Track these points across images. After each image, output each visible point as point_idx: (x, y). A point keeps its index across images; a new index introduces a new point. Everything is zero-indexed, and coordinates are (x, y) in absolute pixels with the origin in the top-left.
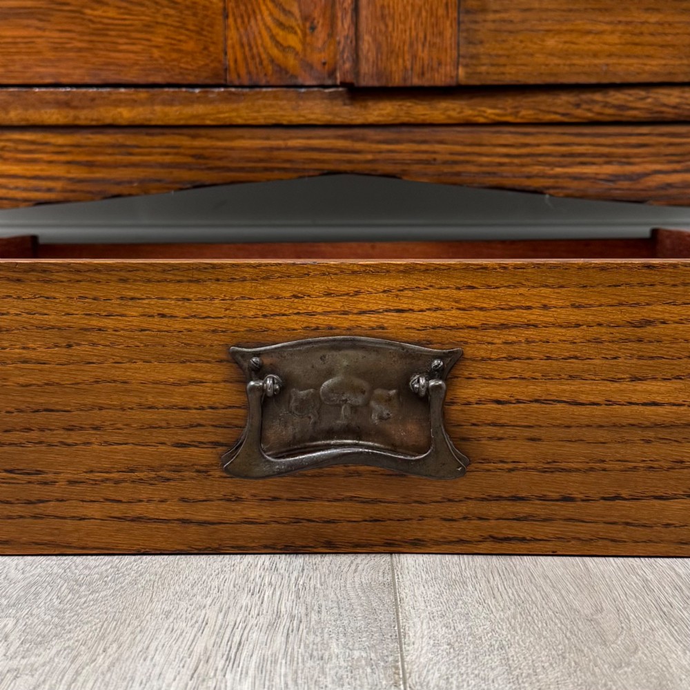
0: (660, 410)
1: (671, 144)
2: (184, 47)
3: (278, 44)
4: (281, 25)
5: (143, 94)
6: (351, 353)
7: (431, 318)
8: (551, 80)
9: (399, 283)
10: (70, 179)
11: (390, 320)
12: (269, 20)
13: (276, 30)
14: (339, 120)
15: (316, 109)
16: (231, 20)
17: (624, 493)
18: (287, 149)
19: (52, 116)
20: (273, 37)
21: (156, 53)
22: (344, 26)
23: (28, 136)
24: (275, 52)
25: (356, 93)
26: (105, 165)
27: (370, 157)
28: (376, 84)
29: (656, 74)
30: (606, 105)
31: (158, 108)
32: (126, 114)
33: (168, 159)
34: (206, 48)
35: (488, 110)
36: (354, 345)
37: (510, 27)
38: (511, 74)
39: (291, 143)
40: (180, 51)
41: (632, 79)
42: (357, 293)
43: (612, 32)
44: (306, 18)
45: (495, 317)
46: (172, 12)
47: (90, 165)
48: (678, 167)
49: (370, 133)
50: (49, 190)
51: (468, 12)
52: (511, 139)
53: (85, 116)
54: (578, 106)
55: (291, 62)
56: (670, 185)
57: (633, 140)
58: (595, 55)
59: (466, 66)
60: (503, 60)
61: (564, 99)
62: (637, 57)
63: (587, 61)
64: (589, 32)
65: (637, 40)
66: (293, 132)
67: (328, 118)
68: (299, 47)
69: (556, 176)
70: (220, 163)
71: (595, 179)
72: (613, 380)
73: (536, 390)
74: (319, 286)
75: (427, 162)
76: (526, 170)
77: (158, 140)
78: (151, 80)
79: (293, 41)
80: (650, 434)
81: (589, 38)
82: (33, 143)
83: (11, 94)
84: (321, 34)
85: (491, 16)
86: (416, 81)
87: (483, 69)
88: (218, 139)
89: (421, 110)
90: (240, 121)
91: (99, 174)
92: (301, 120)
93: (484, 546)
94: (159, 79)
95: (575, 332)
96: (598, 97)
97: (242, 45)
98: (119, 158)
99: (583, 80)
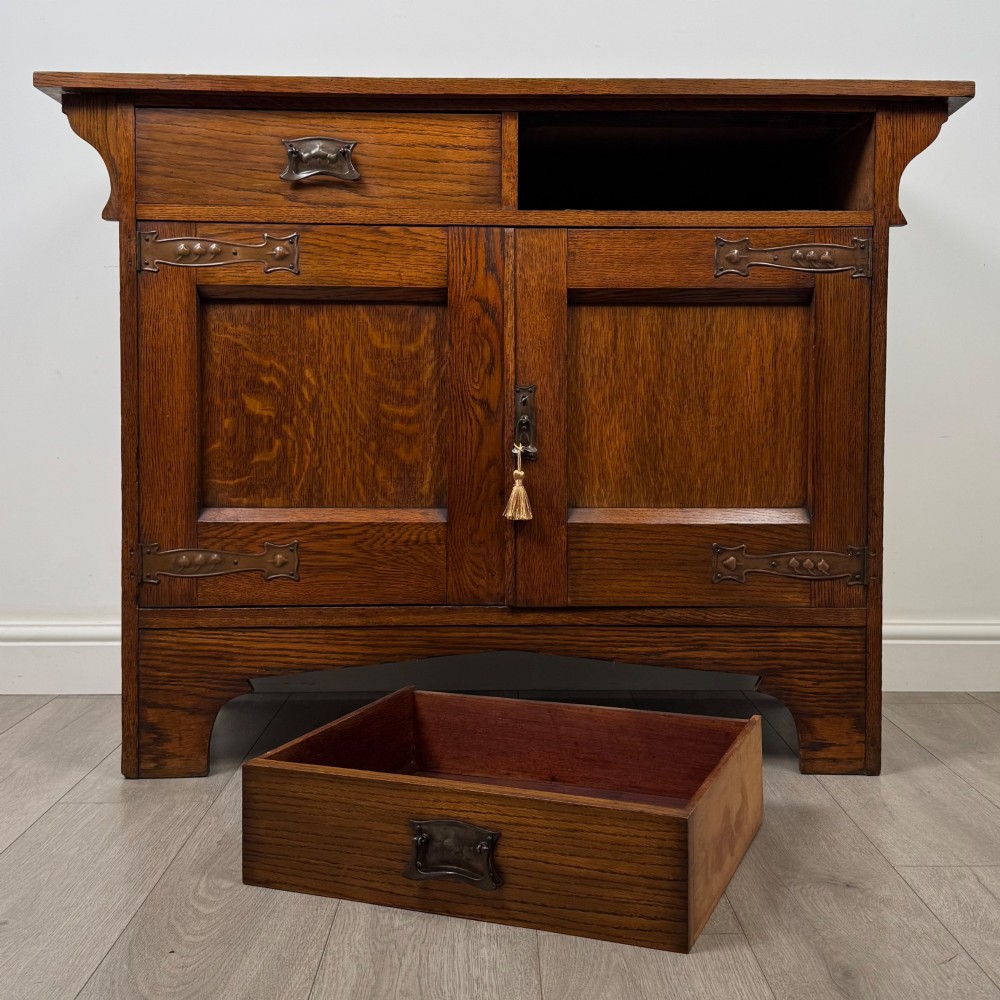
0: (582, 871)
1: (676, 637)
2: (426, 586)
3: (474, 584)
4: (476, 574)
5: (403, 610)
6: (456, 828)
7: (489, 817)
8: (615, 604)
9: (476, 800)
10: (363, 654)
11: (472, 815)
12: (470, 572)
13: (473, 577)
14: (505, 623)
15: (494, 618)
16: (450, 572)
17: (567, 906)
18: (478, 637)
19: (355, 621)
20: (472, 581)
21: (411, 589)
22: (509, 577)
23: (342, 632)
24: (473, 588)
25: (514, 610)
26: (382, 647)
27: (521, 642)
28: (526, 606)
29: (667, 602)
30: (643, 617)
31: (411, 617)
32: (395, 620)
33: (415, 643)
34: (437, 586)
35: (584, 619)
36: (457, 825)
37: (594, 577)
38: (594, 601)
39: (481, 634)
40: (424, 588)
41: (655, 605)
42: (459, 802)
43: (646, 581)
44: (489, 571)
45: (514, 820)
46: (419, 567)
47: (374, 646)
48: (681, 648)
49: (522, 629)
50: (352, 660)
51: (572, 570)
52: (595, 633)
53: (372, 621)
54: (629, 617)
55: (481, 593)
56: (678, 658)
57: (656, 634)
58: (637, 592)
59: (571, 597)
60: (590, 594)
61: (622, 613)
62: (657, 593)
63: (633, 595)
64: (633, 581)
65: (657, 584)
66: (482, 629)
67: (499, 622)
68: (485, 585)
69: (618, 653)
70: (443, 645)
71: (638, 654)
72: (562, 854)
73: (531, 855)
74: (444, 798)
75: (552, 645)
76: (604, 649)
77: (410, 633)
78: (407, 602)
79: (482, 582)
80: (578, 881)
81: (633, 584)
82: (344, 635)
83: (334, 610)
84: (497, 579)
85: (584, 572)
86: (546, 605)
87: (580, 598)
88: (441, 632)
89: (548, 618)
90: (454, 623)
91: (379, 651)
92: (486, 623)
93: (510, 921)
94: (411, 602)
95: (546, 831)
96: (639, 613)
97: (456, 584)
98: (389, 642)
99: (630, 604)
